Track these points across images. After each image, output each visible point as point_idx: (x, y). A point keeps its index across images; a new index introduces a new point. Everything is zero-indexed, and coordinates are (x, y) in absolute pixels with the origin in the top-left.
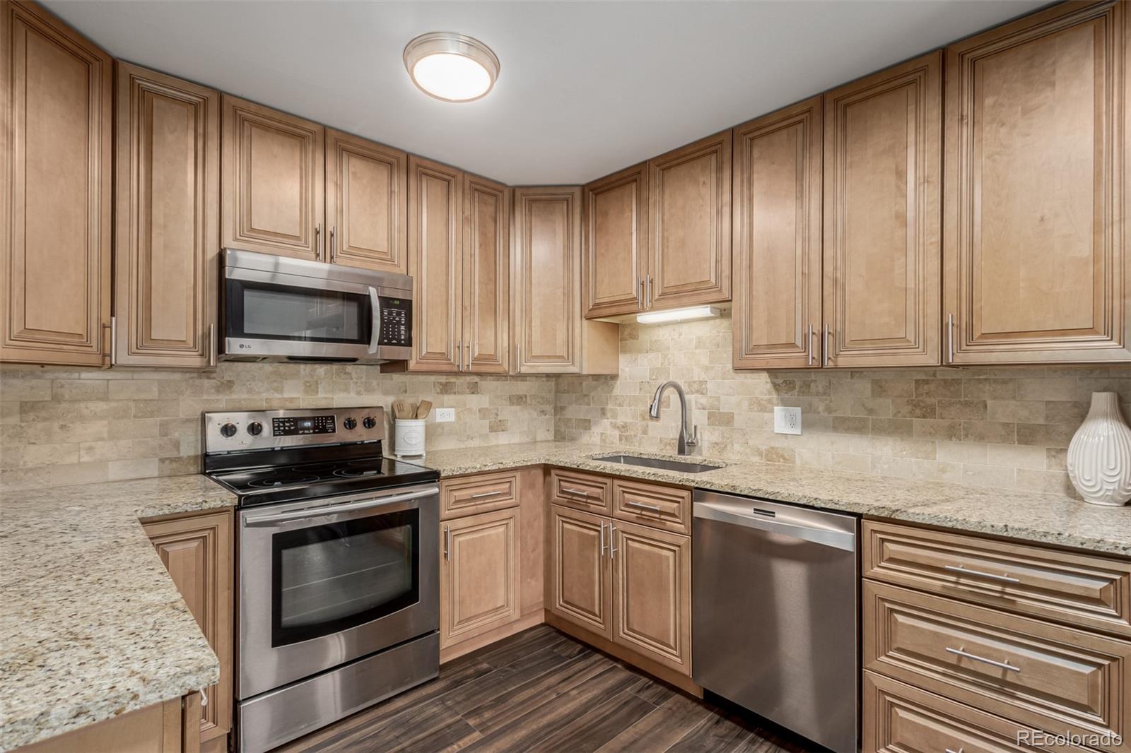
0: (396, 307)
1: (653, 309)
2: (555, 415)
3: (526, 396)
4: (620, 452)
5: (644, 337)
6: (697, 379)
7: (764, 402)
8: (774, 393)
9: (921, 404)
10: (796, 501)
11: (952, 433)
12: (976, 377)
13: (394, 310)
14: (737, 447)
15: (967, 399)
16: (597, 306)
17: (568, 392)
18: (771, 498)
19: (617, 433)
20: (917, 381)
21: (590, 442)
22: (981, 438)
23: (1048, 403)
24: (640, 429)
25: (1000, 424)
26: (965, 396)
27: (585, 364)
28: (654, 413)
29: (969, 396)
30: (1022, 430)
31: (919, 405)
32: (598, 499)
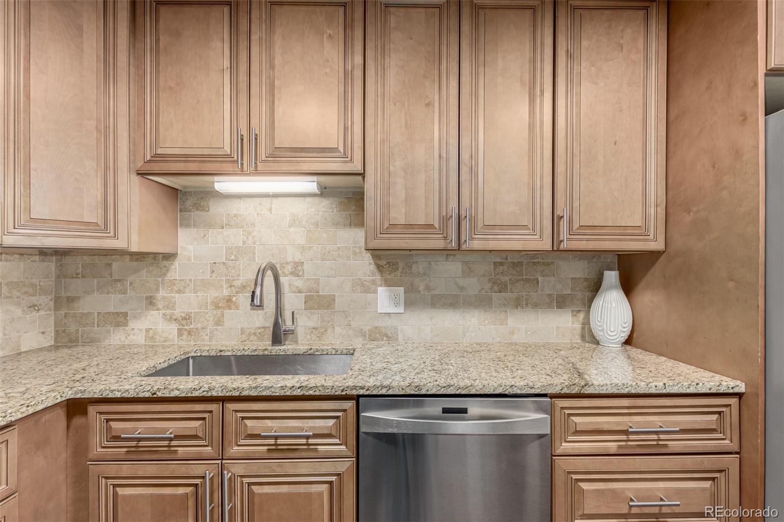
1: (257, 172)
2: (56, 308)
4: (189, 352)
5: (217, 209)
6: (291, 260)
7: (367, 283)
8: (377, 274)
9: (498, 281)
10: (491, 392)
11: (518, 304)
12: (532, 261)
14: (338, 330)
15: (527, 277)
16: (157, 158)
17: (83, 277)
18: (463, 392)
19: (174, 328)
20: (495, 263)
21: (127, 342)
22: (536, 306)
23: (572, 278)
24: (211, 319)
25: (546, 294)
26: (526, 275)
27: (135, 238)
28: (257, 302)
29: (528, 274)
30: (559, 299)
31: (497, 283)
32: (195, 437)
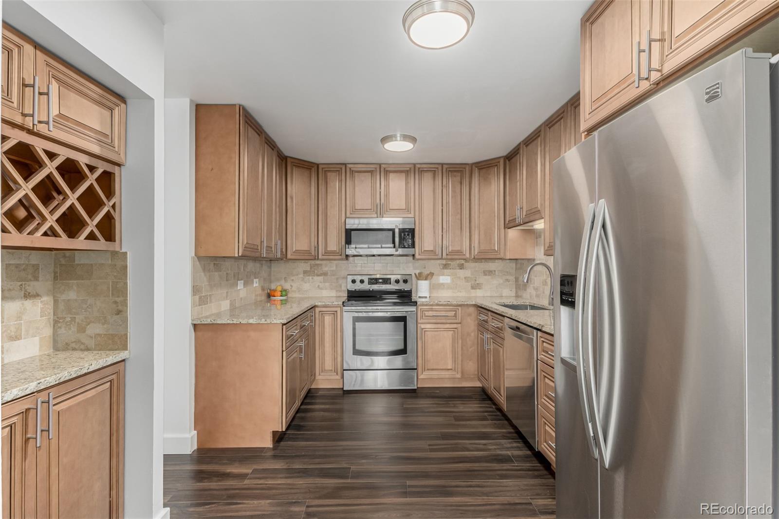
0: (407, 232)
2: (516, 282)
3: (495, 271)
13: (406, 233)
16: (509, 222)
